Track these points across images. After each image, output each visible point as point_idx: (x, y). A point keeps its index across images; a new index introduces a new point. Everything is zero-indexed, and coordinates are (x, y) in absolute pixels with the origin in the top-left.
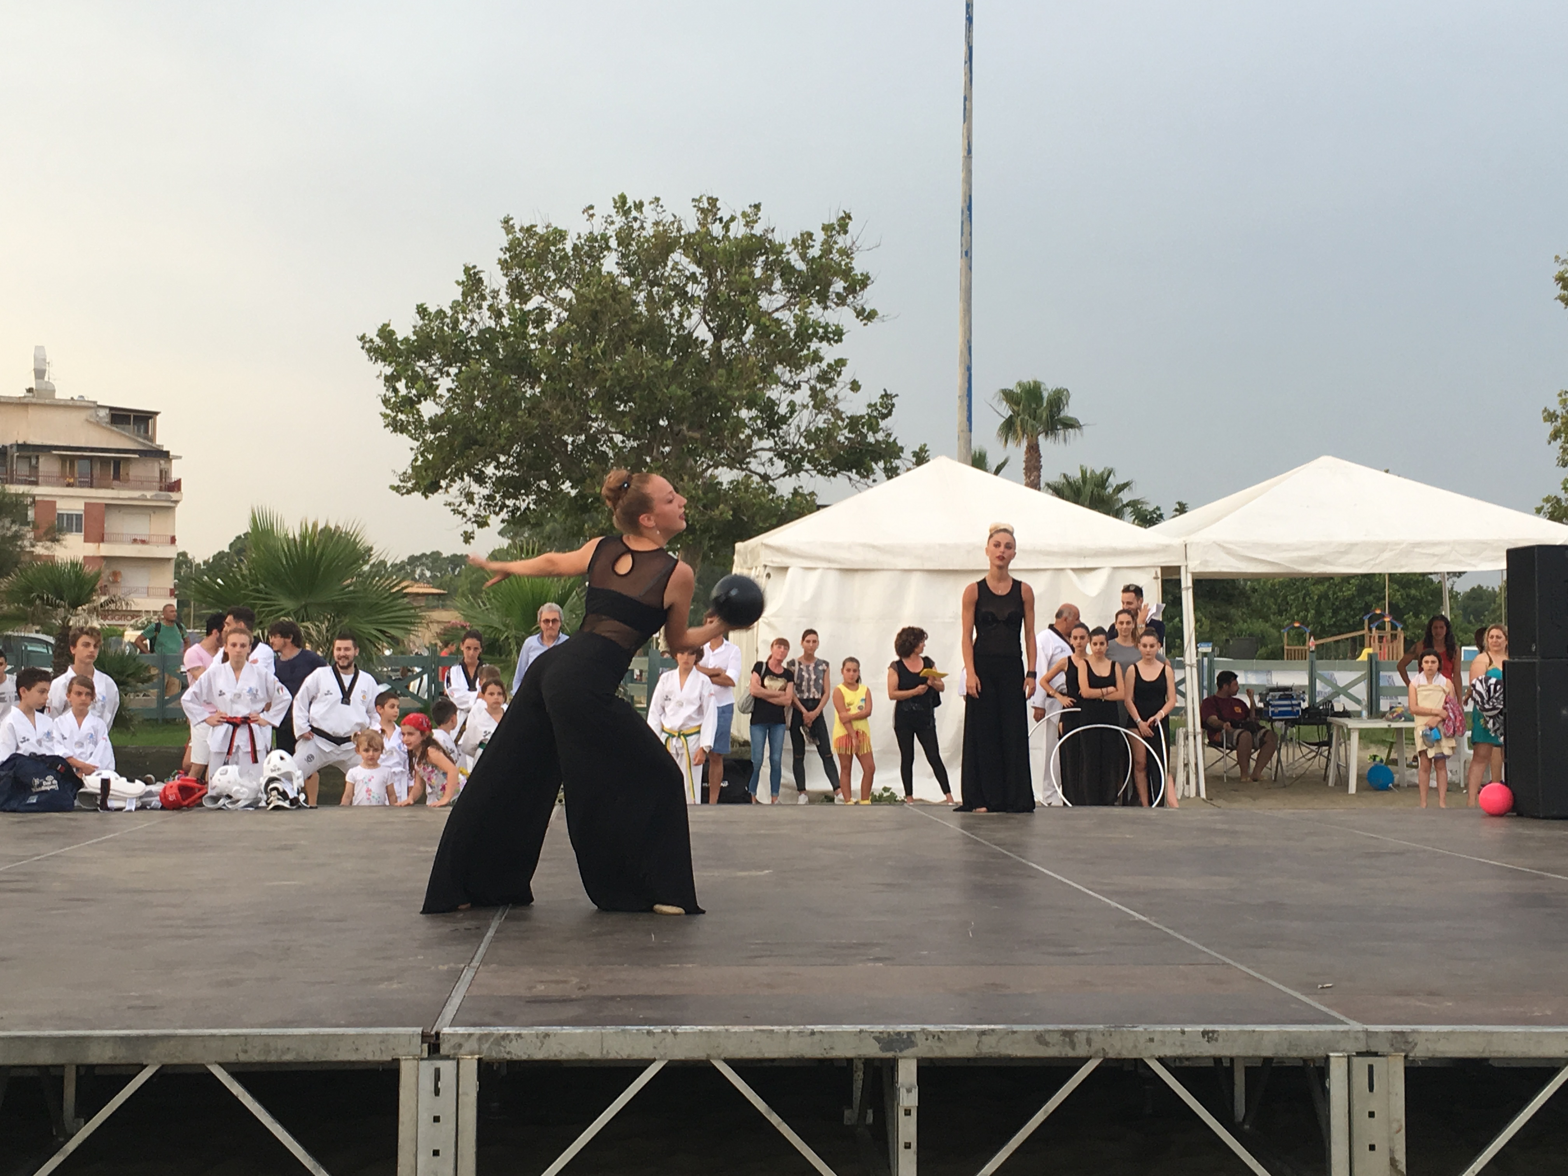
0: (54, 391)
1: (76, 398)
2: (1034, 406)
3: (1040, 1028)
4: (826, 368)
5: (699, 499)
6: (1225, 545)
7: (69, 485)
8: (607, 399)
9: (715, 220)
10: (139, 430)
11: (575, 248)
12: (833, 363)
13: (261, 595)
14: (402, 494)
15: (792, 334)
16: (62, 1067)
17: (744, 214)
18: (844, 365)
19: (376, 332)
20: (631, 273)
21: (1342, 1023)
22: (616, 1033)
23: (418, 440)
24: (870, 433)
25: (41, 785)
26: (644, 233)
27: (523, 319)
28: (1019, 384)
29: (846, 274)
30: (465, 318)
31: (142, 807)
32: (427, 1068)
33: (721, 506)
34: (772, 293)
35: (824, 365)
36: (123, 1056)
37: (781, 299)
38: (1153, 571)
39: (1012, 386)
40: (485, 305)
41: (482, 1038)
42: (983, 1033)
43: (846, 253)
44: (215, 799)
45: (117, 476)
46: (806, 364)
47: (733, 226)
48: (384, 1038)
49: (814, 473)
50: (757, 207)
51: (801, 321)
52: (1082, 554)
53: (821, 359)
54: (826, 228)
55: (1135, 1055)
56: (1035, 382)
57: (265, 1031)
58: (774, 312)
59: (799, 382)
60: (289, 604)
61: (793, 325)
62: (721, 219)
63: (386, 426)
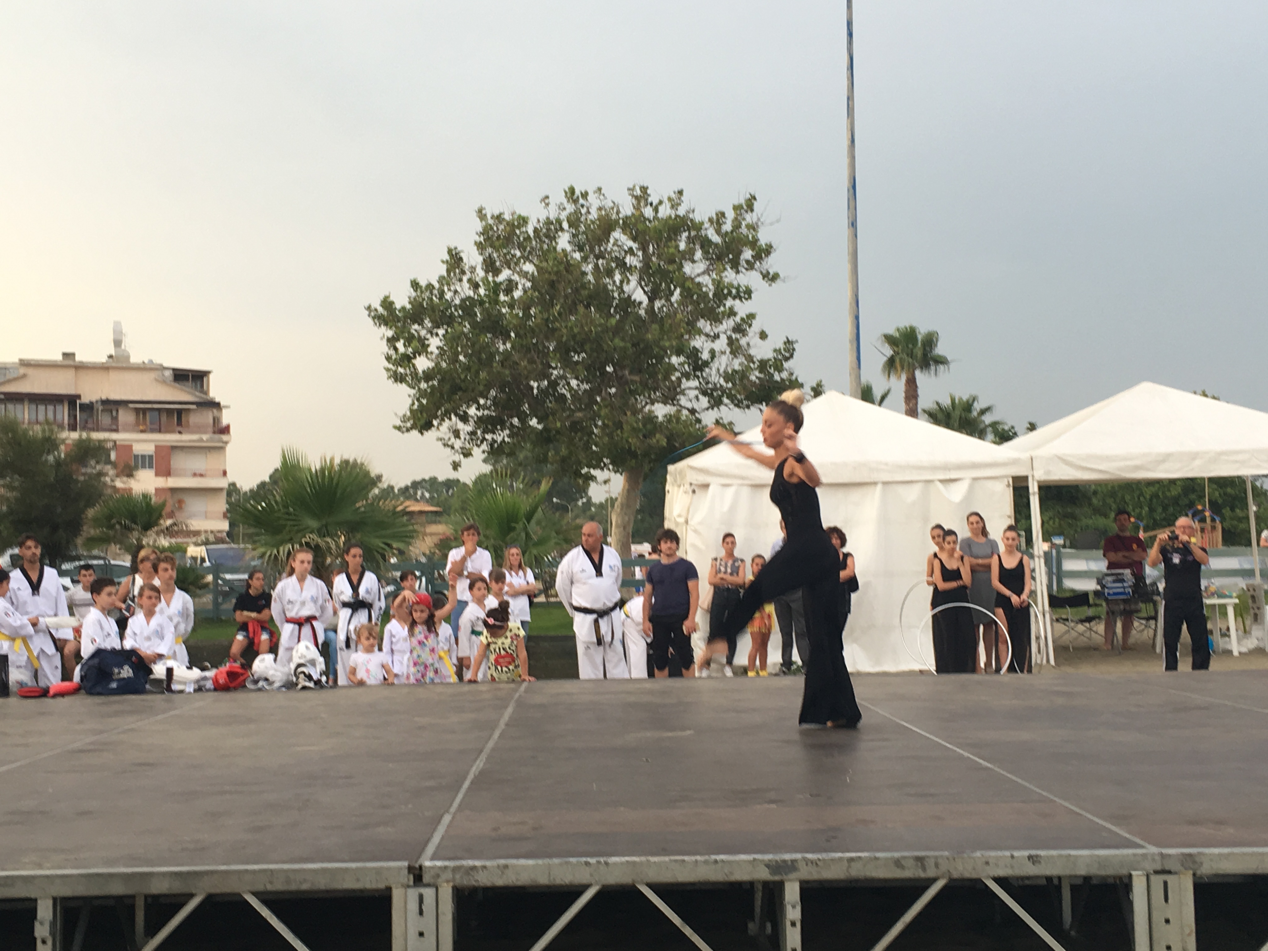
0: (128, 357)
1: (146, 361)
2: (910, 346)
3: (897, 855)
4: (739, 321)
5: (640, 430)
6: (1063, 457)
7: (142, 431)
8: (564, 352)
9: (646, 205)
10: (196, 387)
11: (536, 230)
12: (745, 317)
13: (291, 517)
14: (403, 433)
15: (711, 295)
16: (133, 897)
17: (670, 199)
18: (754, 319)
19: (379, 302)
20: (581, 249)
21: (1142, 847)
22: (561, 864)
23: (414, 388)
24: (777, 373)
25: (120, 673)
26: (590, 217)
27: (495, 289)
28: (899, 330)
29: (754, 244)
30: (449, 290)
31: (199, 689)
32: (413, 894)
33: (658, 436)
34: (693, 262)
35: (738, 319)
36: (177, 887)
37: (701, 266)
38: (1006, 480)
39: (892, 331)
40: (465, 279)
41: (455, 869)
42: (851, 860)
43: (753, 227)
44: (256, 682)
45: (179, 423)
46: (723, 318)
47: (661, 209)
48: (378, 871)
49: (732, 406)
51: (718, 284)
52: (946, 467)
53: (735, 314)
54: (737, 208)
55: (974, 876)
56: (911, 327)
57: (286, 866)
58: (696, 277)
59: (718, 333)
60: (313, 524)
61: (711, 287)
62: (651, 204)
63: (389, 377)
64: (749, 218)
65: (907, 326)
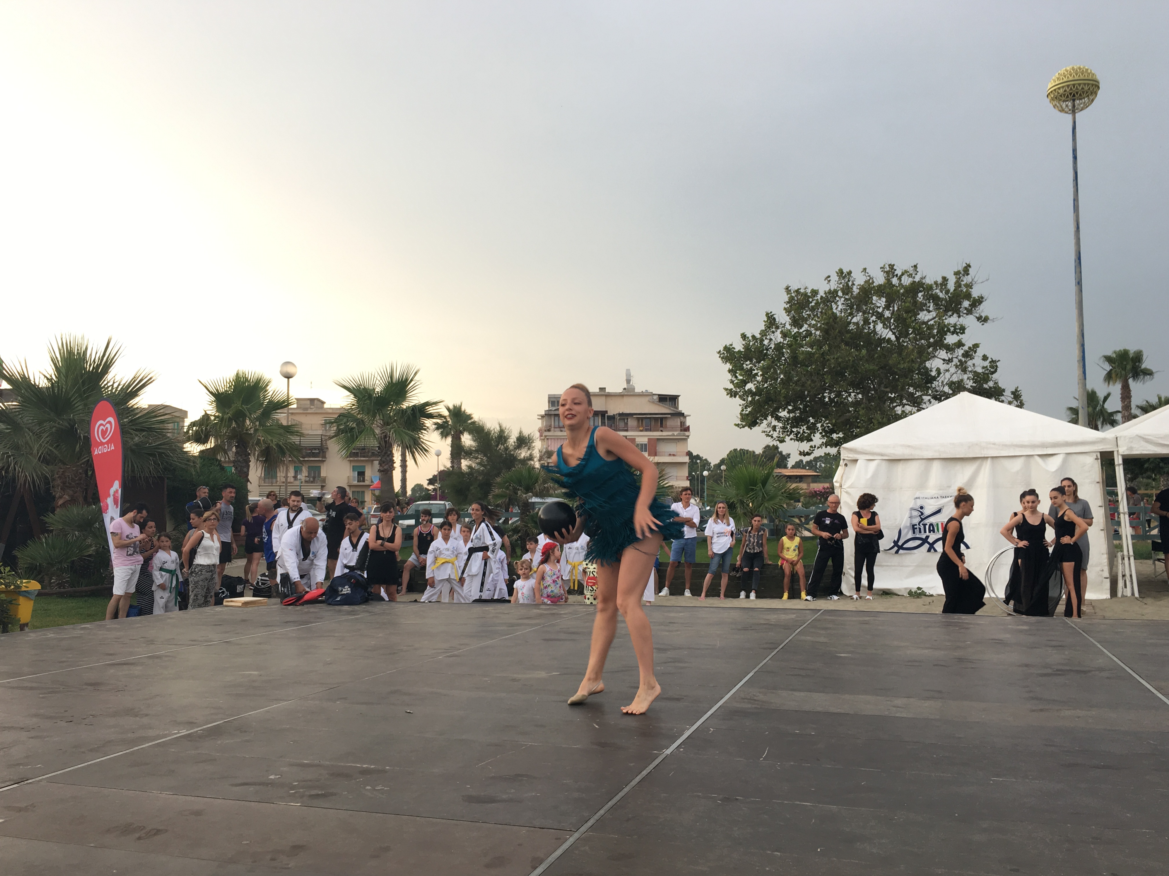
0: (634, 389)
1: (644, 391)
2: (1124, 362)
4: (967, 349)
6: (1145, 437)
7: (641, 431)
9: (893, 277)
10: (672, 405)
12: (971, 346)
14: (741, 428)
15: (935, 332)
17: (909, 271)
18: (978, 347)
19: (725, 348)
23: (744, 400)
28: (1115, 352)
29: (968, 296)
34: (929, 312)
35: (966, 348)
37: (932, 314)
38: (1095, 455)
39: (1109, 353)
40: (778, 331)
43: (969, 286)
45: (661, 426)
46: (955, 348)
47: (902, 278)
50: (915, 266)
51: (942, 325)
52: (1044, 446)
53: (963, 345)
54: (957, 273)
56: (1125, 350)
58: (927, 321)
59: (952, 358)
62: (897, 275)
63: (727, 395)
64: (966, 280)
65: (1122, 349)
